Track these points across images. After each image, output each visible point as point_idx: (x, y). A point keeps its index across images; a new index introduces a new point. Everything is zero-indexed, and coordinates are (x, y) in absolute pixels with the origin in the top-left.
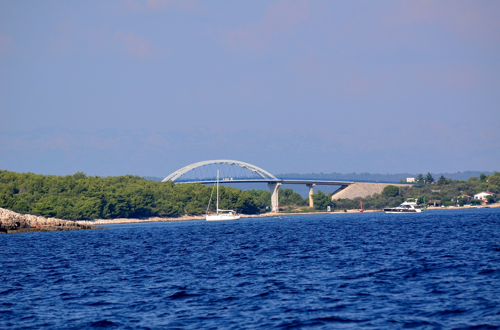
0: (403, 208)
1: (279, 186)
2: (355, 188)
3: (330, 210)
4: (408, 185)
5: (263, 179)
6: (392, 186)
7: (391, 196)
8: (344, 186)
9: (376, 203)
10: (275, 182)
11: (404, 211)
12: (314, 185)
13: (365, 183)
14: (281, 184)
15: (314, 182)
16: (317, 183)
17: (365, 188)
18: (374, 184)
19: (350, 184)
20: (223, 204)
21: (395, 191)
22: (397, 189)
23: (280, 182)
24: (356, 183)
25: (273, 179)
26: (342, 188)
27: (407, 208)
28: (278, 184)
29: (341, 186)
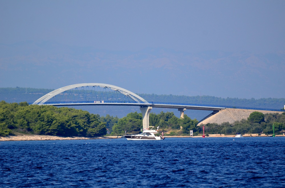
0: (143, 136)
1: (150, 110)
2: (225, 113)
3: (192, 134)
4: (277, 112)
5: (136, 102)
6: (258, 113)
7: (256, 122)
8: (215, 111)
9: (238, 128)
10: (146, 106)
11: (143, 138)
12: (185, 109)
13: (236, 109)
14: (151, 108)
15: (185, 107)
16: (188, 108)
17: (235, 114)
18: (245, 110)
19: (221, 109)
20: (37, 126)
21: (260, 117)
22: (263, 116)
23: (151, 106)
24: (227, 109)
25: (144, 103)
26: (213, 114)
27: (146, 136)
28: (149, 108)
29: (212, 111)
